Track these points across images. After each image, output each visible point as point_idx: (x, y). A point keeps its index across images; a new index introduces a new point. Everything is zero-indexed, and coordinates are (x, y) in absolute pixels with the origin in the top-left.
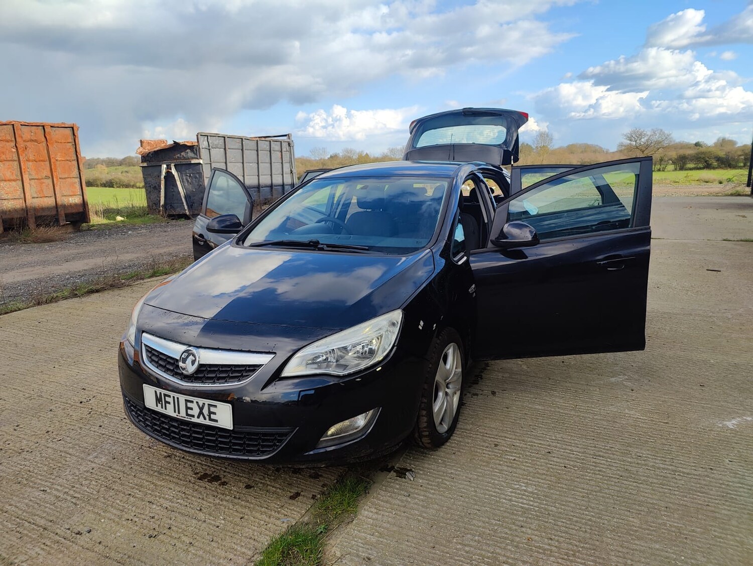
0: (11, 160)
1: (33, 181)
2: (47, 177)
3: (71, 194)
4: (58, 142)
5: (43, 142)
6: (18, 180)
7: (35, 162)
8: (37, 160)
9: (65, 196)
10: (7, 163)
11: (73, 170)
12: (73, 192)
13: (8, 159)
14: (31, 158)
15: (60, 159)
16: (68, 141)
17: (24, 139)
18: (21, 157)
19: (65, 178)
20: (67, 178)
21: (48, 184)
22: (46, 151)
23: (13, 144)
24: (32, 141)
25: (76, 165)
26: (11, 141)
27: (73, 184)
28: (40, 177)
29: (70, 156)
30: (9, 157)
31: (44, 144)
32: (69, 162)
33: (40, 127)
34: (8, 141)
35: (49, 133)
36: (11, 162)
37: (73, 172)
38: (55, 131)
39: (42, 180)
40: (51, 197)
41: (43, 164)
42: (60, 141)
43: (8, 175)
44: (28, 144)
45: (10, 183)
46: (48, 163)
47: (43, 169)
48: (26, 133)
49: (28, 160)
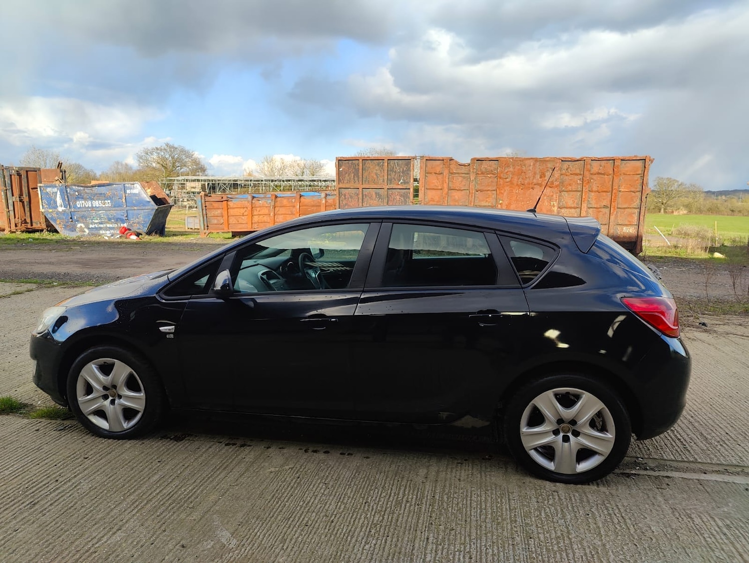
0: (576, 191)
1: (591, 209)
2: (605, 207)
3: (627, 223)
4: (626, 174)
5: (610, 175)
6: (578, 208)
7: (598, 193)
8: (600, 191)
9: (620, 225)
10: (572, 193)
11: (635, 201)
12: (630, 222)
13: (574, 190)
14: (595, 189)
15: (624, 190)
16: (637, 173)
17: (592, 173)
18: (584, 188)
19: (625, 208)
20: (626, 208)
21: (606, 213)
22: (611, 183)
23: (581, 177)
24: (599, 173)
25: (640, 196)
26: (580, 174)
27: (631, 214)
28: (599, 207)
29: (636, 187)
30: (574, 188)
31: (611, 177)
32: (633, 193)
33: (611, 161)
34: (577, 174)
35: (618, 166)
36: (575, 193)
37: (634, 203)
38: (625, 164)
39: (600, 209)
40: (605, 224)
41: (604, 195)
42: (628, 173)
43: (570, 204)
44: (595, 177)
45: (570, 210)
46: (610, 193)
47: (604, 199)
48: (596, 167)
49: (591, 191)
